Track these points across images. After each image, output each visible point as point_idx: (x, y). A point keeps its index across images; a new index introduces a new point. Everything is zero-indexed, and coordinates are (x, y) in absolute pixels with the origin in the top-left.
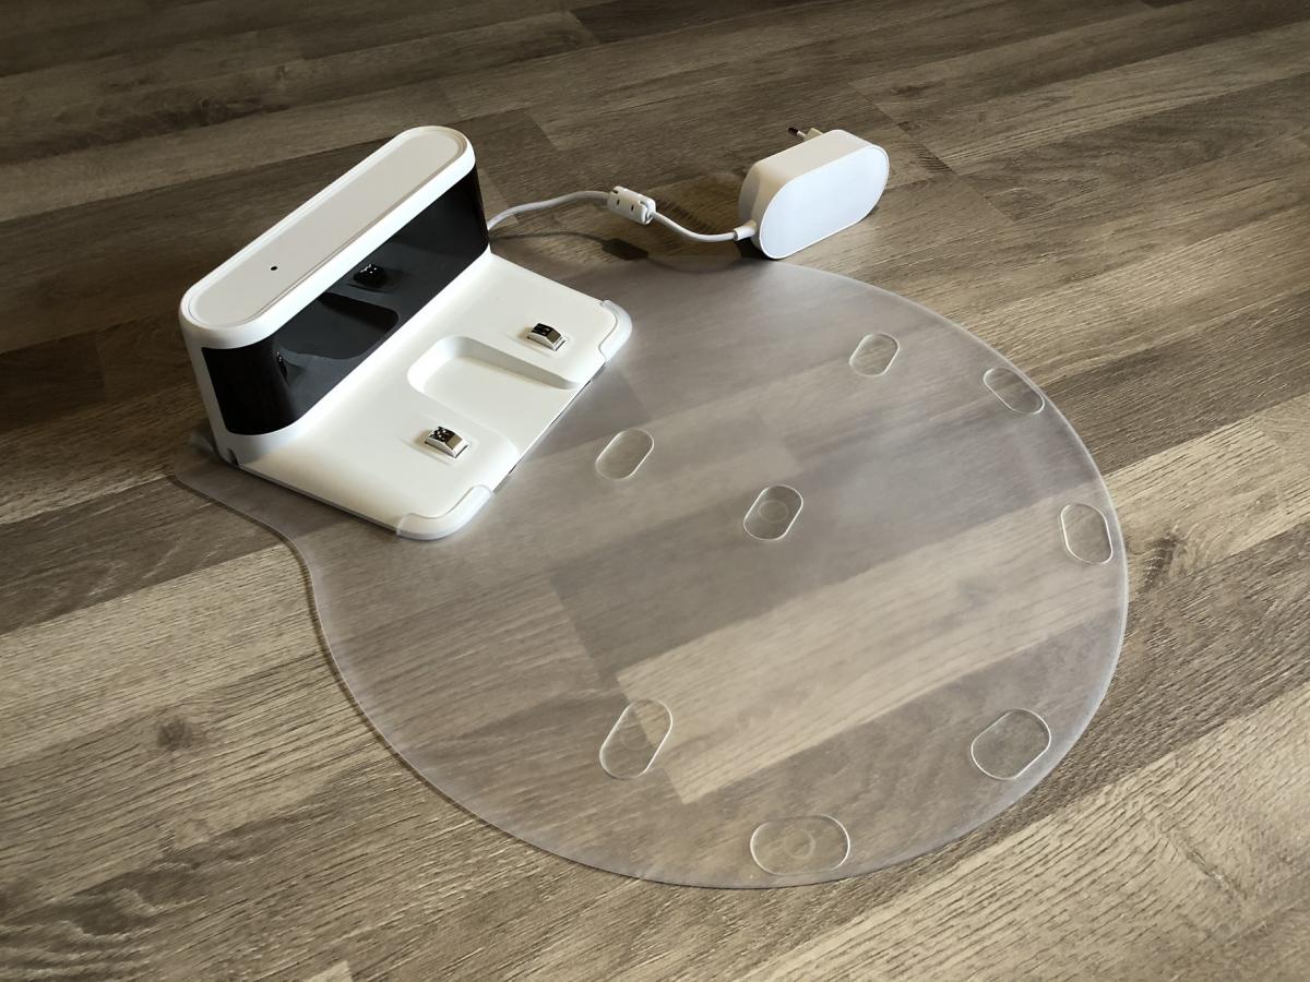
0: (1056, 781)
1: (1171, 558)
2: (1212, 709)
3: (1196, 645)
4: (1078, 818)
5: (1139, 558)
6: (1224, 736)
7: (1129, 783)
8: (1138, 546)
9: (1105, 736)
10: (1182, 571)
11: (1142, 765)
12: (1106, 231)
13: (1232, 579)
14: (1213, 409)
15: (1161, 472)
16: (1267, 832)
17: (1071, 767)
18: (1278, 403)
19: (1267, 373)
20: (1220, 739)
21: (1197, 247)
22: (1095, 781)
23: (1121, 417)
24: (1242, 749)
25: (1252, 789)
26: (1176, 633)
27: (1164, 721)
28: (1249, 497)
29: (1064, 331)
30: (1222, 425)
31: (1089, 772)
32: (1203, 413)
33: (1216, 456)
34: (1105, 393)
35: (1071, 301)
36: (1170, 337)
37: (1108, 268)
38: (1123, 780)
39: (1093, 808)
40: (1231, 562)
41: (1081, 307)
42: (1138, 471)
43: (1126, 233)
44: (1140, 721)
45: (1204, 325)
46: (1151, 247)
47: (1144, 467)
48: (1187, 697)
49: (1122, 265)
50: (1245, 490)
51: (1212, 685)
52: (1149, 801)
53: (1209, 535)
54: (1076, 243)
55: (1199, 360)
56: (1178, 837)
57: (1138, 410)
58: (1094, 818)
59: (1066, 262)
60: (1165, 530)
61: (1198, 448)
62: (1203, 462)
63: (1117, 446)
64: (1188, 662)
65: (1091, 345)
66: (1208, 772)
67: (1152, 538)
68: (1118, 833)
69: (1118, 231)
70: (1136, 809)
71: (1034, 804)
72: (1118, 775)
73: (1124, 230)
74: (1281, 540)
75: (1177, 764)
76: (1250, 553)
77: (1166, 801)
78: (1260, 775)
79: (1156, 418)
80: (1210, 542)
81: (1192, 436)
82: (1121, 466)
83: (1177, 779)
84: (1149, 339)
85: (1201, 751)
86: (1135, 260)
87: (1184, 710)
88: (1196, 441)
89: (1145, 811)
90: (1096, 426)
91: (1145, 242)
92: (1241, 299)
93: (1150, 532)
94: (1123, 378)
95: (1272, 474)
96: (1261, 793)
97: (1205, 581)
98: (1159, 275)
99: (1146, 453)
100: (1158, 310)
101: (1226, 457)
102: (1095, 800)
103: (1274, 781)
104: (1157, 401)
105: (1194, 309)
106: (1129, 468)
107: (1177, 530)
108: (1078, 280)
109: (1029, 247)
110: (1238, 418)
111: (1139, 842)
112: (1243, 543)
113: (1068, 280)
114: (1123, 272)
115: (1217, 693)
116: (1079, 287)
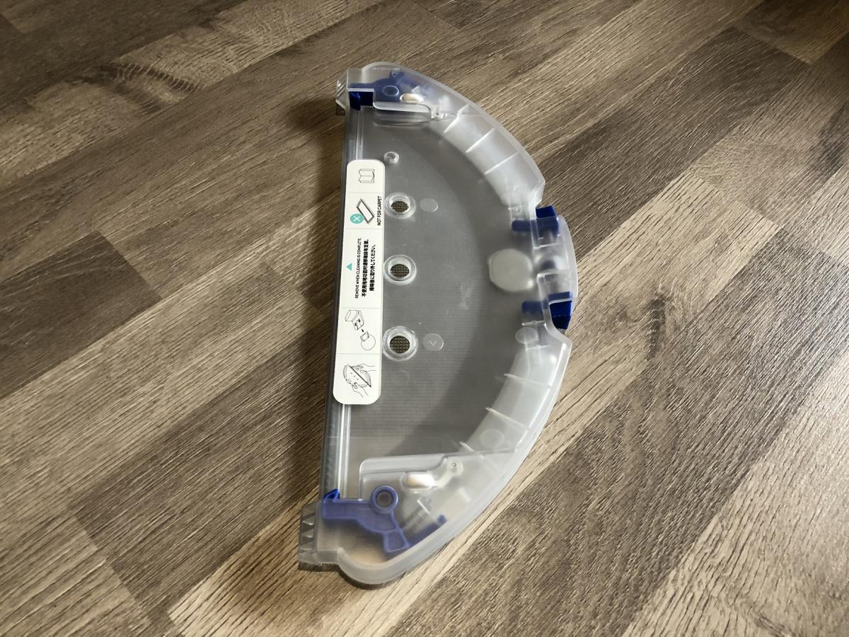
0: (627, 584)
1: (664, 317)
2: (736, 460)
3: (707, 397)
4: (654, 618)
5: (638, 325)
6: (752, 484)
7: (689, 561)
8: (634, 313)
9: (656, 518)
10: (677, 328)
11: (695, 538)
12: (536, 24)
13: (717, 325)
14: (660, 167)
15: (635, 236)
16: (813, 572)
17: (637, 562)
18: (706, 151)
19: (690, 125)
20: (749, 488)
21: (609, 26)
22: (660, 570)
23: (590, 192)
24: (770, 493)
25: (789, 533)
26: (689, 390)
27: (701, 485)
28: (708, 242)
29: (524, 121)
30: (670, 180)
31: (653, 562)
32: (653, 173)
33: (674, 209)
34: (571, 171)
35: (523, 92)
36: (610, 109)
37: (546, 57)
38: (683, 560)
39: (666, 601)
40: (711, 308)
41: (533, 96)
42: (616, 239)
43: (553, 23)
44: (682, 492)
45: (632, 93)
46: (574, 32)
47: (620, 235)
48: (713, 452)
49: (556, 51)
50: (704, 237)
51: (729, 434)
52: (710, 576)
53: (689, 287)
54: (514, 39)
55: (637, 125)
56: (744, 606)
57: (602, 182)
58: (669, 612)
59: (510, 58)
60: (652, 292)
61: (658, 206)
62: (665, 218)
63: (593, 221)
64: (704, 417)
65: (549, 129)
66: (750, 527)
67: (644, 302)
68: (694, 621)
69: (545, 23)
70: (703, 587)
71: (614, 615)
72: (677, 557)
73: (549, 20)
74: (742, 275)
75: (722, 526)
76: (723, 295)
77: (725, 571)
78: (791, 516)
79: (618, 187)
80: (690, 293)
81: (651, 196)
82: (601, 239)
83: (727, 543)
84: (593, 115)
85: (738, 507)
86: (565, 45)
87: (714, 468)
88: (655, 199)
89: (710, 587)
90: (571, 206)
91: (567, 29)
92: (655, 64)
93: (641, 297)
94: (583, 155)
95: (719, 216)
96: (797, 533)
97: (697, 332)
98: (587, 55)
99: (619, 221)
100: (594, 86)
101: (681, 210)
102: (665, 592)
103: (804, 517)
104: (614, 170)
105: (621, 81)
106: (608, 239)
107: (662, 289)
108: (524, 72)
109: (477, 50)
110: (680, 171)
111: (713, 625)
112: (716, 286)
113: (516, 74)
114: (559, 58)
115: (735, 442)
116: (526, 78)
